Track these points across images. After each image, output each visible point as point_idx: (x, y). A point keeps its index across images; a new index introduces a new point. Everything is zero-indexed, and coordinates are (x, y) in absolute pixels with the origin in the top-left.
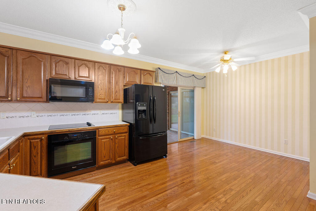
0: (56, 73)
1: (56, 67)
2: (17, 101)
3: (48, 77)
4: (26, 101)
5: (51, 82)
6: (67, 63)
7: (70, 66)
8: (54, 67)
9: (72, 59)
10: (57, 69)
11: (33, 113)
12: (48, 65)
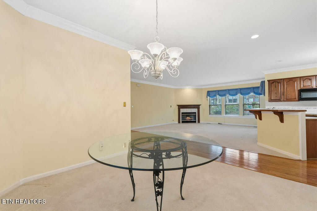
0: (303, 86)
1: (303, 83)
2: (284, 101)
3: (299, 88)
4: (288, 101)
5: (301, 91)
6: (310, 80)
7: (312, 80)
8: (302, 83)
9: (314, 77)
10: (304, 83)
11: (290, 107)
12: (299, 82)
